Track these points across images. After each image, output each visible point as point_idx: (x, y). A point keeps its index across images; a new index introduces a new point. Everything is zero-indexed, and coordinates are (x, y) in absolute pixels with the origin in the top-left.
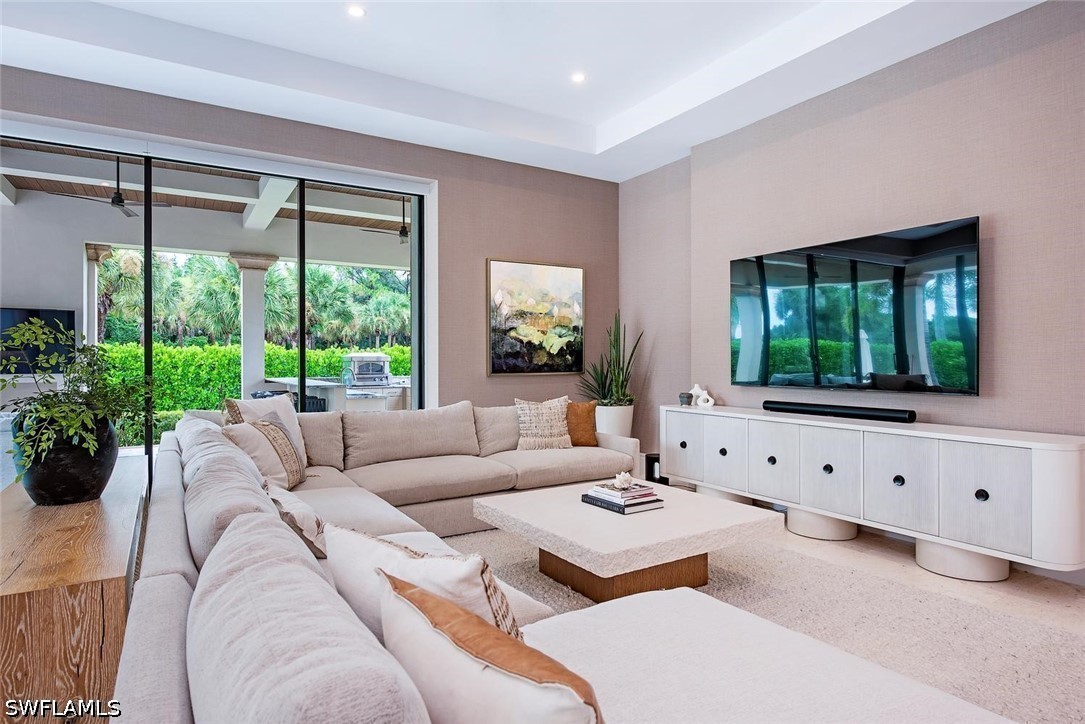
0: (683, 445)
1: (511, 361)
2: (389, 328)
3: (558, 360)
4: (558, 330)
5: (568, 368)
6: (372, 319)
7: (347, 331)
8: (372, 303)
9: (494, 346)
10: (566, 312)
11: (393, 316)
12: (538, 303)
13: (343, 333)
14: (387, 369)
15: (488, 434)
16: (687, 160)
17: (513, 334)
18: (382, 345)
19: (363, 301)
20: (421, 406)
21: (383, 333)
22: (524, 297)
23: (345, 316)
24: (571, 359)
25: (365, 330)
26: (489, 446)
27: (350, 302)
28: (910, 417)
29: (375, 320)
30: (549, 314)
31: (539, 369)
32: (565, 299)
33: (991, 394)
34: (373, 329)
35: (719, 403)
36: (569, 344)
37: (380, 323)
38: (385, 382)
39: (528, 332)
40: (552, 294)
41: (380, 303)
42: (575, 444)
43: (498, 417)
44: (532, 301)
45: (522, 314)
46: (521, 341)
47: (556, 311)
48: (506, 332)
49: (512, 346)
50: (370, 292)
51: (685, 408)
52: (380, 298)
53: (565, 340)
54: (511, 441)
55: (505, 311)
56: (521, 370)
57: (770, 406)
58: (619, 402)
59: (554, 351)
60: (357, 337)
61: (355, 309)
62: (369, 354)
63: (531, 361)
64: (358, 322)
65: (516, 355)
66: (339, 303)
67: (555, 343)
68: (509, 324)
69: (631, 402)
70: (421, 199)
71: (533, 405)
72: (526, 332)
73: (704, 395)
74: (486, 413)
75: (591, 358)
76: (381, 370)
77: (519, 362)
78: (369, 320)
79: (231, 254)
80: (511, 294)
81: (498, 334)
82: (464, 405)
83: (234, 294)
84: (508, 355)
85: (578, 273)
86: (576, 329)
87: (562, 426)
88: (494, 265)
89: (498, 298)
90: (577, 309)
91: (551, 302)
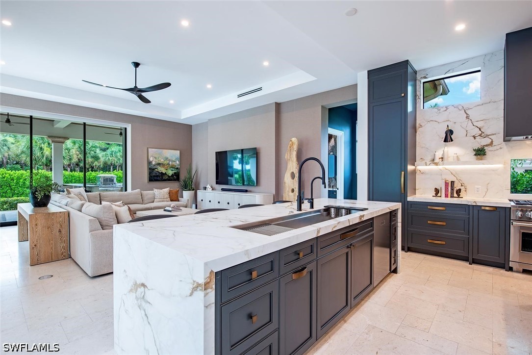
0: (202, 200)
1: (155, 178)
2: (117, 162)
3: (171, 178)
4: (171, 169)
5: (175, 180)
6: (109, 159)
7: (96, 163)
8: (109, 152)
9: (150, 173)
10: (174, 163)
11: (119, 157)
12: (164, 161)
13: (94, 164)
14: (115, 181)
15: (145, 198)
16: (207, 122)
17: (156, 170)
18: (113, 171)
19: (104, 150)
20: (126, 190)
21: (114, 165)
22: (160, 159)
23: (96, 158)
24: (176, 177)
25: (105, 163)
26: (146, 202)
27: (98, 151)
28: (246, 191)
29: (111, 159)
30: (169, 164)
31: (165, 180)
32: (174, 159)
33: (260, 186)
34: (109, 163)
35: (213, 189)
36: (175, 173)
37: (113, 160)
38: (114, 185)
39: (162, 170)
40: (169, 158)
41: (113, 152)
42: (171, 201)
43: (148, 194)
44: (162, 160)
45: (159, 164)
46: (159, 172)
47: (171, 163)
48: (154, 169)
49: (156, 174)
50: (108, 146)
51: (204, 191)
52: (113, 149)
53: (174, 172)
54: (153, 200)
55: (154, 163)
56: (159, 181)
57: (223, 190)
58: (189, 190)
59: (170, 175)
60: (101, 166)
61: (100, 154)
62: (107, 175)
63: (162, 178)
64: (102, 160)
65: (157, 176)
66: (93, 152)
67: (170, 173)
68: (155, 167)
69: (193, 190)
70: (126, 129)
71: (159, 190)
72: (161, 169)
73: (210, 187)
74: (145, 193)
75: (182, 177)
76: (112, 181)
77: (158, 178)
78: (107, 159)
79: (48, 137)
80: (155, 158)
81: (151, 170)
82: (138, 190)
83: (41, 148)
84: (154, 176)
85: (179, 152)
86: (177, 168)
87: (167, 196)
88: (150, 149)
89: (151, 159)
90: (178, 162)
91: (169, 160)
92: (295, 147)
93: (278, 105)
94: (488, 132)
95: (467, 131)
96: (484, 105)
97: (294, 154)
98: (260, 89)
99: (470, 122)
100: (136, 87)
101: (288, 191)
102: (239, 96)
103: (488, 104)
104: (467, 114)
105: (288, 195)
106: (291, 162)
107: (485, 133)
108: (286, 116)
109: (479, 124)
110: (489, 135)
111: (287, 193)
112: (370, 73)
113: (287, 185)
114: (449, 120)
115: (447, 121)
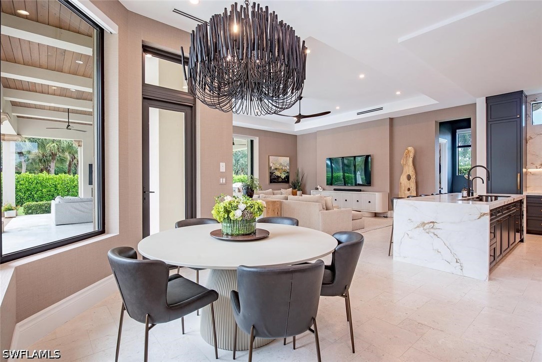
1: (274, 180)
3: (284, 180)
4: (284, 172)
5: (286, 182)
9: (270, 176)
10: (285, 168)
12: (280, 166)
22: (277, 165)
24: (287, 180)
28: (360, 191)
30: (282, 169)
31: (280, 182)
32: (285, 165)
35: (324, 189)
39: (277, 173)
40: (283, 164)
45: (276, 169)
46: (276, 176)
48: (273, 173)
49: (274, 177)
51: (316, 191)
53: (286, 175)
55: (273, 168)
57: (335, 190)
58: (299, 190)
59: (283, 178)
63: (278, 180)
65: (275, 179)
67: (283, 176)
68: (274, 171)
69: (302, 190)
70: (252, 140)
73: (320, 188)
75: (291, 180)
77: (276, 181)
80: (274, 164)
81: (271, 174)
84: (273, 179)
85: (289, 158)
86: (288, 172)
88: (270, 157)
89: (271, 165)
90: (288, 167)
91: (283, 166)
92: (412, 155)
93: (391, 120)
97: (411, 160)
98: (381, 109)
100: (300, 114)
101: (405, 190)
102: (358, 114)
105: (404, 193)
106: (407, 167)
108: (397, 129)
111: (402, 191)
112: (488, 99)
113: (403, 185)
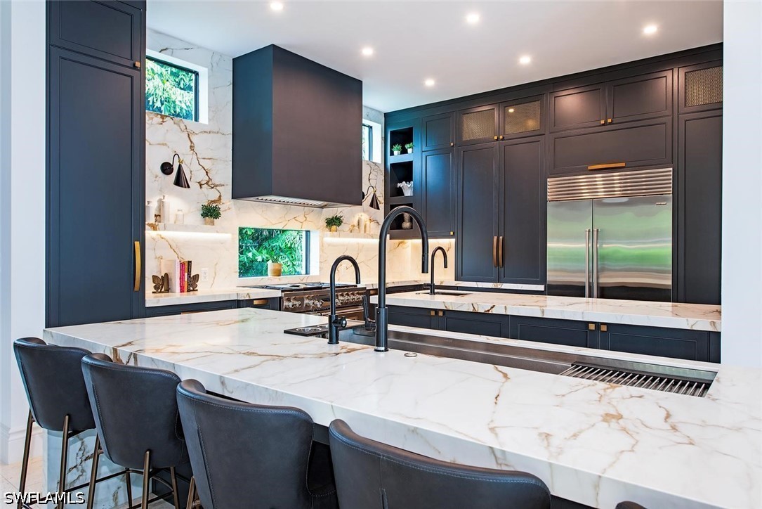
94: (216, 180)
95: (191, 172)
96: (211, 134)
99: (195, 155)
103: (216, 135)
104: (191, 142)
107: (213, 182)
109: (207, 164)
110: (217, 186)
114: (165, 145)
115: (163, 144)
